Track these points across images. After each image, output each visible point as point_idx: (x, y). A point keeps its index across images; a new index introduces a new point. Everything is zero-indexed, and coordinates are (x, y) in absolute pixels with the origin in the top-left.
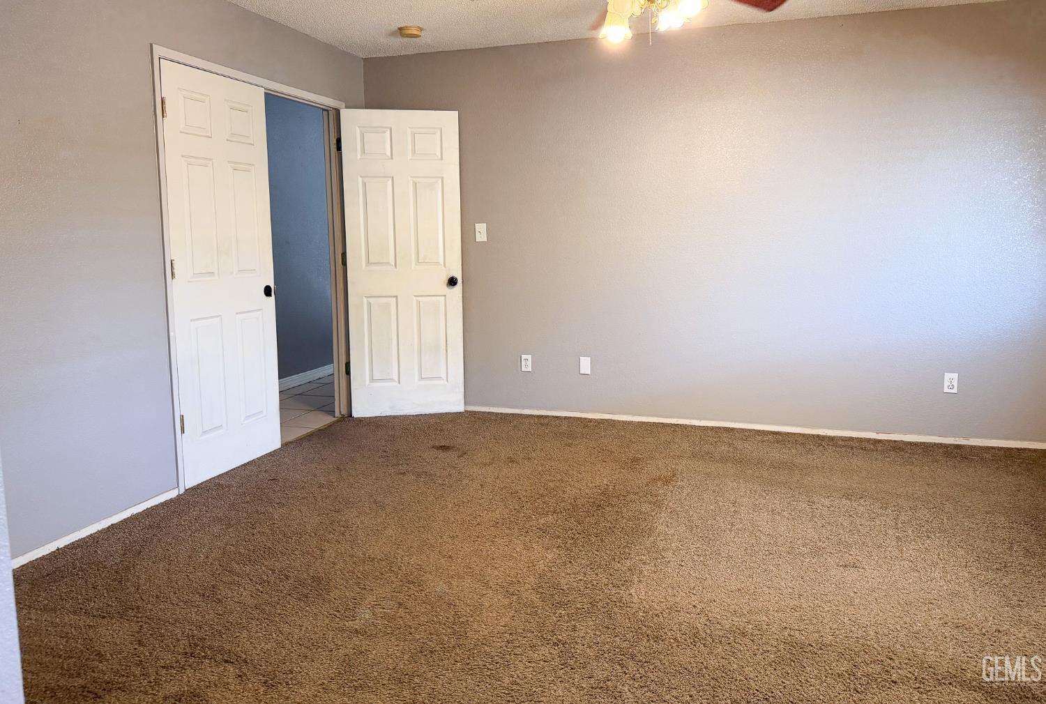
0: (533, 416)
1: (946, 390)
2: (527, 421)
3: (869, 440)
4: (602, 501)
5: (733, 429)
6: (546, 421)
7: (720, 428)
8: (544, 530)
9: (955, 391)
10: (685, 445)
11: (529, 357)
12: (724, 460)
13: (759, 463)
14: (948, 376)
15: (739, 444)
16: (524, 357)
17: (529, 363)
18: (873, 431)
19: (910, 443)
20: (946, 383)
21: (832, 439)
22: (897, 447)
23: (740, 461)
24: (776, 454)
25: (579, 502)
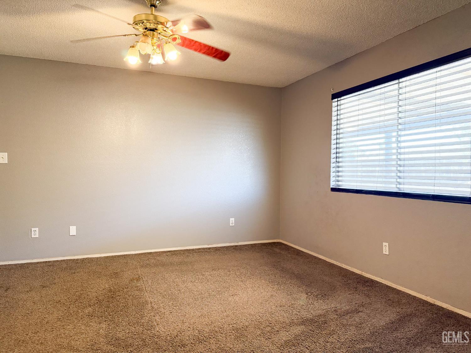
0: (41, 263)
1: (231, 225)
2: (39, 265)
3: (206, 248)
4: (112, 295)
5: (151, 253)
6: (50, 264)
7: (145, 253)
8: (90, 316)
9: (233, 225)
10: (135, 263)
11: (37, 229)
12: (156, 265)
13: (171, 264)
14: (231, 219)
15: (158, 258)
16: (33, 229)
17: (37, 233)
18: (206, 245)
19: (221, 247)
20: (231, 222)
21: (193, 250)
22: (217, 249)
23: (163, 265)
24: (176, 259)
25: (100, 298)
